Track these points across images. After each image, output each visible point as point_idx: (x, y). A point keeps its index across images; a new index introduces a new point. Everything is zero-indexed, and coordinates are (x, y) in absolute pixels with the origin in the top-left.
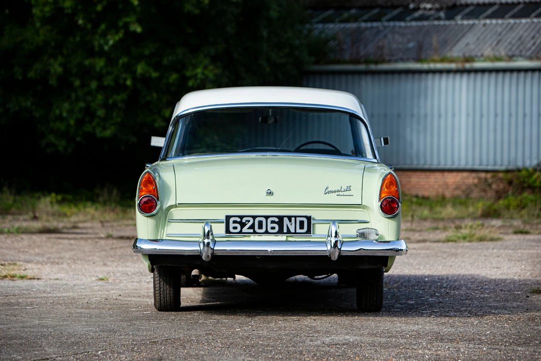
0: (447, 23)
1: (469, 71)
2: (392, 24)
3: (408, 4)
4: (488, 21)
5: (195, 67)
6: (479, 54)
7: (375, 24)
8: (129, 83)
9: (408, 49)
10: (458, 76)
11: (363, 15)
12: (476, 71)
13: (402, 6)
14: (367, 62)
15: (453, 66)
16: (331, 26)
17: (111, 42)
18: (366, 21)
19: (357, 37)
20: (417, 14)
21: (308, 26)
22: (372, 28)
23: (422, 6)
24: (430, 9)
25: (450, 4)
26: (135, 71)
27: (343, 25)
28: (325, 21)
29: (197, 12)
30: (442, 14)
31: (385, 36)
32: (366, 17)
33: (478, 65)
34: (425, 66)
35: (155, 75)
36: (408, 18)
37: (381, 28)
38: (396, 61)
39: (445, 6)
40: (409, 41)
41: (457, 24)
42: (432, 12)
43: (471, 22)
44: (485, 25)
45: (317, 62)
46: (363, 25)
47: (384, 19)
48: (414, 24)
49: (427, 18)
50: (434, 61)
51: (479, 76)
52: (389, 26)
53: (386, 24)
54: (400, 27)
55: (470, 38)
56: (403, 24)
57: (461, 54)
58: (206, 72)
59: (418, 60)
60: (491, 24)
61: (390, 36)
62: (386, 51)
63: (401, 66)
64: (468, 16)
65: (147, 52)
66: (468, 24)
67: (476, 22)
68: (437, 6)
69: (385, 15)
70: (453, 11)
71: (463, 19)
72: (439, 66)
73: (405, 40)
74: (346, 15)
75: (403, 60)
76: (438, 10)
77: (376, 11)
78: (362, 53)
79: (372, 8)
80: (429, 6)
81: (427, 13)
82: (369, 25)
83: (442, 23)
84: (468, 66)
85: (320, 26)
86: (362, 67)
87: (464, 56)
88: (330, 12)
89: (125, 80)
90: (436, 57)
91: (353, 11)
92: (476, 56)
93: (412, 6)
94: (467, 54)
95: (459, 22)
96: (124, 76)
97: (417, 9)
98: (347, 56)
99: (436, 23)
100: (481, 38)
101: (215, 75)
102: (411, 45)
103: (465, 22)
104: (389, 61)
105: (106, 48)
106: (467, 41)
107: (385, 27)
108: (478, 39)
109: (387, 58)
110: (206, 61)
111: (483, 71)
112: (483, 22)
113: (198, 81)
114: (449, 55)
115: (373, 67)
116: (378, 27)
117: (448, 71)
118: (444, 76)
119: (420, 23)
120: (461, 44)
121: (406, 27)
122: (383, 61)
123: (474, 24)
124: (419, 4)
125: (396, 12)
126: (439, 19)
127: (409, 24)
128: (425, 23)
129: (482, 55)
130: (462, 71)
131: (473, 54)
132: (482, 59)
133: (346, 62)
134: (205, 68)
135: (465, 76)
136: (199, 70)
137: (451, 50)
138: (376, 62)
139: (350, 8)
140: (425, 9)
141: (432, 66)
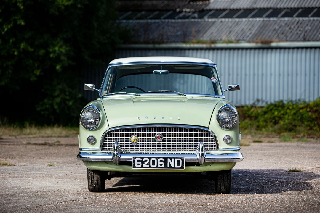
0: (200, 20)
1: (213, 49)
2: (167, 20)
3: (176, 9)
4: (223, 20)
5: (54, 46)
6: (219, 39)
7: (157, 21)
8: (16, 53)
9: (177, 36)
10: (207, 52)
11: (149, 15)
12: (218, 49)
13: (172, 10)
14: (154, 43)
15: (204, 46)
16: (131, 21)
17: (6, 30)
18: (151, 19)
19: (147, 28)
20: (181, 15)
21: (118, 21)
22: (155, 23)
23: (184, 10)
24: (189, 12)
25: (201, 9)
26: (19, 47)
27: (138, 21)
28: (128, 18)
29: (57, 13)
30: (196, 15)
31: (163, 28)
32: (151, 16)
33: (219, 45)
34: (188, 46)
35: (31, 50)
36: (176, 17)
37: (161, 23)
38: (171, 43)
39: (197, 10)
40: (177, 31)
41: (205, 21)
42: (190, 14)
43: (213, 20)
44: (221, 22)
45: (124, 43)
46: (150, 21)
47: (162, 17)
48: (180, 20)
49: (187, 17)
50: (193, 43)
51: (219, 51)
52: (165, 22)
53: (163, 20)
54: (172, 22)
55: (213, 29)
56: (173, 21)
57: (208, 39)
58: (61, 49)
59: (184, 42)
60: (225, 21)
61: (166, 27)
62: (165, 37)
63: (173, 45)
64: (212, 16)
65: (27, 36)
66: (212, 21)
67: (216, 20)
68: (193, 10)
69: (163, 15)
70: (203, 13)
71: (208, 18)
72: (196, 46)
73: (175, 31)
74: (139, 15)
75: (175, 42)
76: (194, 13)
77: (156, 13)
78: (151, 37)
79: (155, 11)
80: (188, 10)
81: (187, 14)
82: (153, 21)
83: (196, 20)
84: (213, 46)
85: (124, 21)
86: (151, 46)
87: (211, 40)
88: (130, 13)
89: (14, 52)
90: (194, 41)
91: (143, 13)
92: (218, 40)
93: (178, 10)
94: (212, 39)
95: (207, 20)
96: (13, 49)
97: (181, 12)
98: (142, 40)
99: (193, 20)
100: (220, 29)
101: (66, 51)
102: (179, 33)
103: (210, 20)
104: (167, 43)
105: (3, 33)
106: (212, 31)
107: (163, 22)
108: (218, 30)
109: (165, 41)
110: (61, 43)
111: (222, 49)
112: (220, 20)
113: (56, 55)
114: (201, 39)
115: (157, 46)
116: (158, 22)
117: (201, 49)
118: (199, 51)
119: (183, 20)
120: (208, 33)
121: (175, 23)
122: (163, 43)
123: (215, 22)
124: (183, 9)
125: (169, 13)
126: (194, 18)
127: (177, 21)
128: (187, 20)
129: (221, 40)
130: (209, 49)
131: (216, 39)
132: (221, 42)
133: (141, 43)
134: (61, 47)
135: (211, 52)
136: (57, 48)
137: (202, 36)
138: (159, 43)
139: (141, 11)
140: (186, 12)
141: (192, 46)
